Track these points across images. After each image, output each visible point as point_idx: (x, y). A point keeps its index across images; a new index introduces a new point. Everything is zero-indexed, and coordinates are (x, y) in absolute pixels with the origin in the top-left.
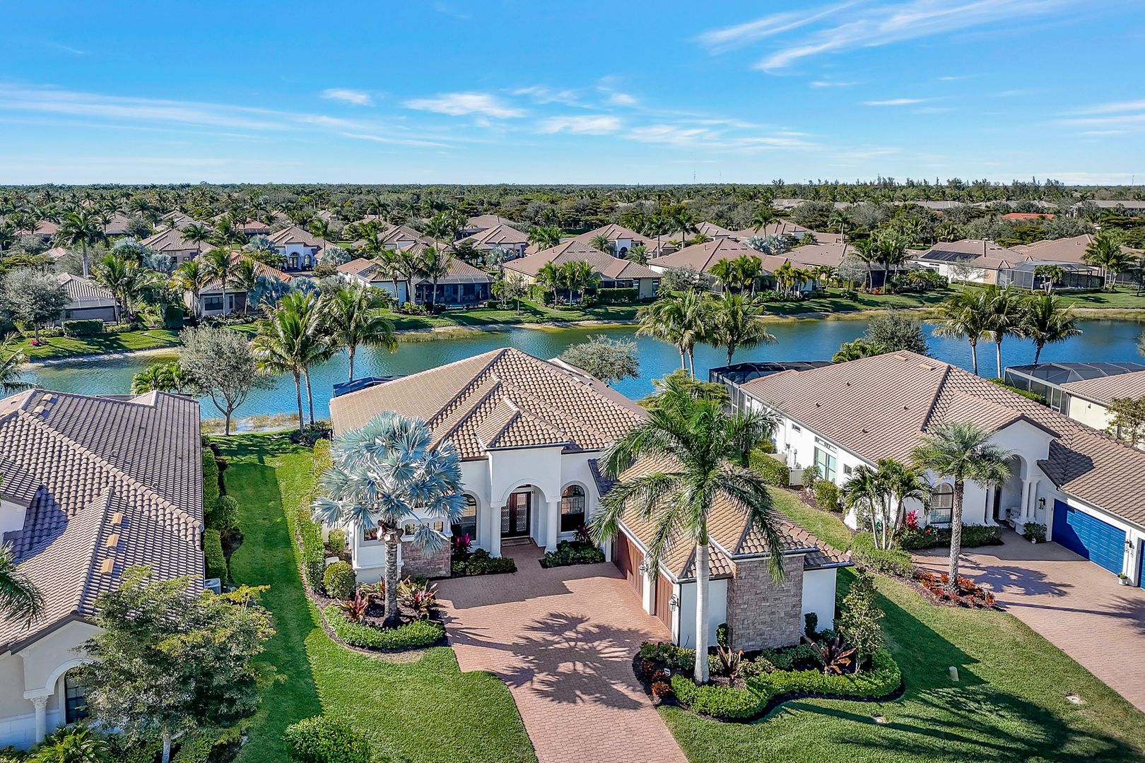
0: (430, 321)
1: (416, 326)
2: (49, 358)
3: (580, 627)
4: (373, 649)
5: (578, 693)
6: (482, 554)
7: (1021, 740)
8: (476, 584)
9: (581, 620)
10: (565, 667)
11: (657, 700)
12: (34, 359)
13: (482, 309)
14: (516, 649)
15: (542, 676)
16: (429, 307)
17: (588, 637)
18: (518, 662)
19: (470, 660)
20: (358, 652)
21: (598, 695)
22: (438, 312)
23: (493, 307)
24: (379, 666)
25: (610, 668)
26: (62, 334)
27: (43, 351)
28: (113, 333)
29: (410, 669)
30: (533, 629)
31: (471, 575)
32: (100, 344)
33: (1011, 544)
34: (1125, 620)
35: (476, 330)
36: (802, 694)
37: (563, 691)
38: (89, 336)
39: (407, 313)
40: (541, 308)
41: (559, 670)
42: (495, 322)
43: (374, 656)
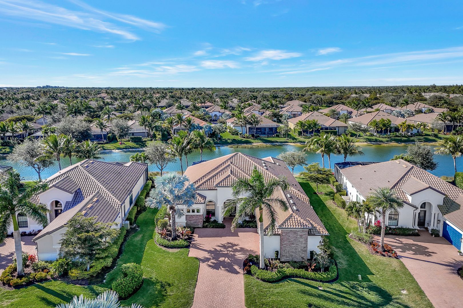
0: (252, 141)
1: (247, 142)
2: (124, 149)
3: (234, 248)
4: (165, 247)
5: (221, 267)
6: (215, 221)
7: (370, 302)
8: (209, 230)
9: (236, 245)
10: (222, 259)
11: (246, 272)
12: (119, 149)
13: (274, 137)
14: (209, 252)
15: (212, 261)
16: (253, 136)
17: (236, 250)
18: (207, 255)
19: (193, 253)
20: (161, 247)
21: (227, 268)
22: (256, 137)
23: (278, 136)
24: (164, 251)
25: (236, 261)
26: (129, 141)
27: (123, 146)
28: (145, 141)
29: (173, 254)
30: (219, 246)
31: (209, 228)
32: (140, 145)
33: (423, 236)
34: (449, 267)
35: (269, 145)
36: (297, 276)
37: (216, 267)
38: (138, 142)
39: (244, 138)
40: (297, 137)
41: (219, 259)
42: (277, 142)
43: (164, 249)
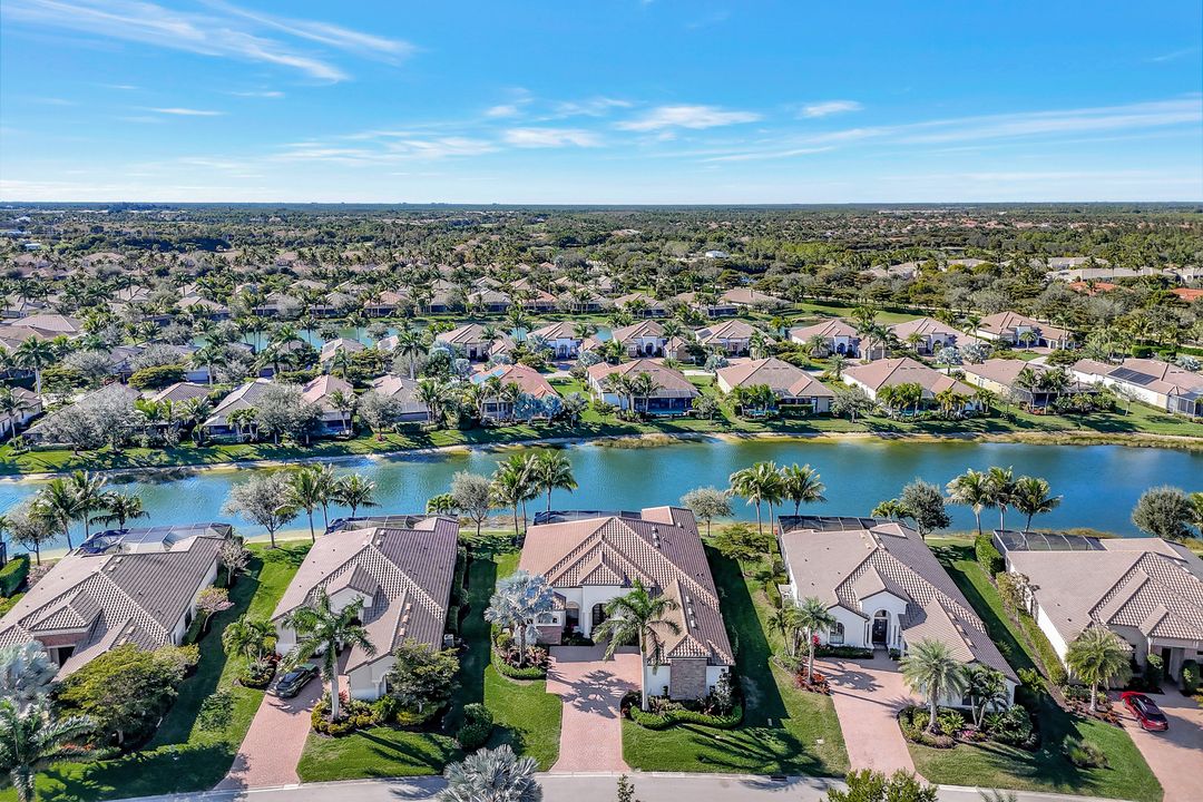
0: (641, 428)
1: (631, 432)
2: (387, 451)
3: (609, 679)
4: (513, 677)
5: (592, 708)
6: (580, 635)
8: (572, 650)
9: (611, 675)
10: (592, 697)
11: (624, 716)
12: (377, 451)
13: (683, 418)
14: (574, 685)
15: (579, 699)
16: (643, 416)
17: (611, 684)
18: (572, 691)
19: (552, 687)
20: (506, 678)
21: (599, 711)
22: (648, 419)
23: (693, 415)
24: (512, 685)
25: (611, 700)
26: (395, 432)
28: (427, 432)
29: (524, 688)
30: (587, 677)
31: (571, 645)
32: (418, 441)
33: (880, 659)
34: (885, 707)
35: (675, 437)
38: (412, 433)
39: (625, 419)
40: (732, 418)
41: (589, 697)
42: (692, 431)
43: (511, 680)
